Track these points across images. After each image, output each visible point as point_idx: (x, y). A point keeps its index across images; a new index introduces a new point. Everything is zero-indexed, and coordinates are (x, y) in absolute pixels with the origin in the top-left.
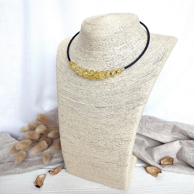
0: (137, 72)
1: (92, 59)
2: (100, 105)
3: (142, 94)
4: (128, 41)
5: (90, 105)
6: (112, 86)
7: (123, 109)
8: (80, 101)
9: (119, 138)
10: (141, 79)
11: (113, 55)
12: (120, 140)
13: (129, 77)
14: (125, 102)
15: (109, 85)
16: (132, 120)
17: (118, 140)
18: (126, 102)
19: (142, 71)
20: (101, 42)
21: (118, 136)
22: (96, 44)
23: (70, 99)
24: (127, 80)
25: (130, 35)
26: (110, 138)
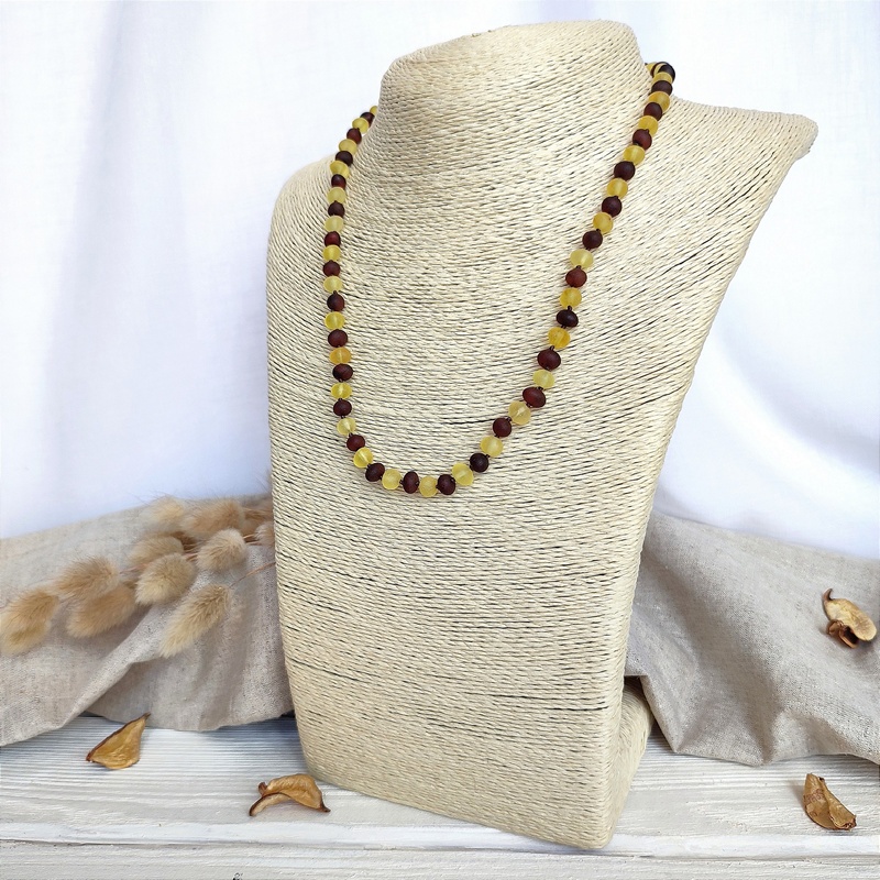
1: (429, 210)
2: (465, 410)
3: (666, 349)
4: (588, 122)
5: (418, 415)
6: (522, 323)
7: (576, 422)
8: (372, 402)
9: (561, 561)
10: (658, 279)
11: (525, 185)
12: (563, 572)
13: (598, 274)
14: (583, 391)
16: (618, 472)
17: (556, 573)
18: (591, 389)
22: (448, 141)
25: (596, 97)
26: (517, 566)
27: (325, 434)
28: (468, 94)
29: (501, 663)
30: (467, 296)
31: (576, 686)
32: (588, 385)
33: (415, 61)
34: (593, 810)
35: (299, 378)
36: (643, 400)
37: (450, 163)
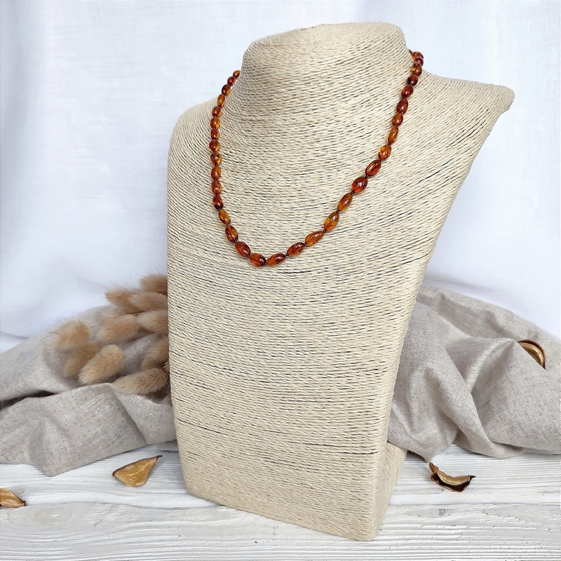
0: (403, 169)
2: (293, 265)
3: (419, 230)
7: (362, 274)
8: (234, 258)
9: (351, 361)
10: (415, 187)
11: (333, 125)
12: (352, 368)
13: (378, 182)
14: (367, 255)
15: (321, 208)
16: (388, 306)
17: (347, 368)
18: (371, 253)
19: (416, 166)
20: (299, 87)
21: (346, 356)
22: (285, 95)
23: (205, 256)
24: (373, 191)
25: (379, 71)
26: (323, 363)
27: (204, 278)
28: (299, 66)
29: (312, 424)
30: (295, 193)
31: (358, 439)
32: (370, 251)
33: (265, 44)
34: (366, 516)
35: (188, 242)
36: (404, 262)
37: (286, 109)
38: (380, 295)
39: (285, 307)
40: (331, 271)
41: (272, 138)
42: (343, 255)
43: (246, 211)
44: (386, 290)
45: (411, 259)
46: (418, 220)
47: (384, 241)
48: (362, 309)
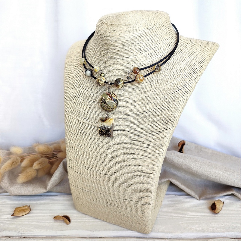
27: (80, 129)
28: (120, 37)
29: (125, 192)
31: (143, 199)
32: (150, 124)
34: (146, 226)
35: (73, 112)
36: (164, 129)
37: (115, 57)
38: (153, 143)
39: (114, 145)
40: (133, 131)
41: (109, 69)
42: (138, 125)
43: (98, 102)
44: (156, 141)
45: (168, 128)
46: (171, 111)
47: (156, 120)
48: (146, 148)
